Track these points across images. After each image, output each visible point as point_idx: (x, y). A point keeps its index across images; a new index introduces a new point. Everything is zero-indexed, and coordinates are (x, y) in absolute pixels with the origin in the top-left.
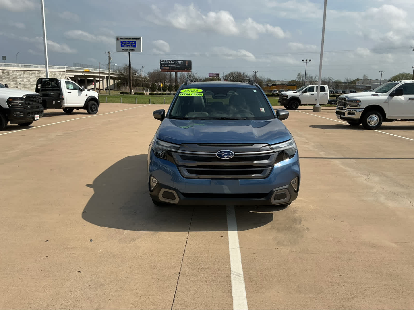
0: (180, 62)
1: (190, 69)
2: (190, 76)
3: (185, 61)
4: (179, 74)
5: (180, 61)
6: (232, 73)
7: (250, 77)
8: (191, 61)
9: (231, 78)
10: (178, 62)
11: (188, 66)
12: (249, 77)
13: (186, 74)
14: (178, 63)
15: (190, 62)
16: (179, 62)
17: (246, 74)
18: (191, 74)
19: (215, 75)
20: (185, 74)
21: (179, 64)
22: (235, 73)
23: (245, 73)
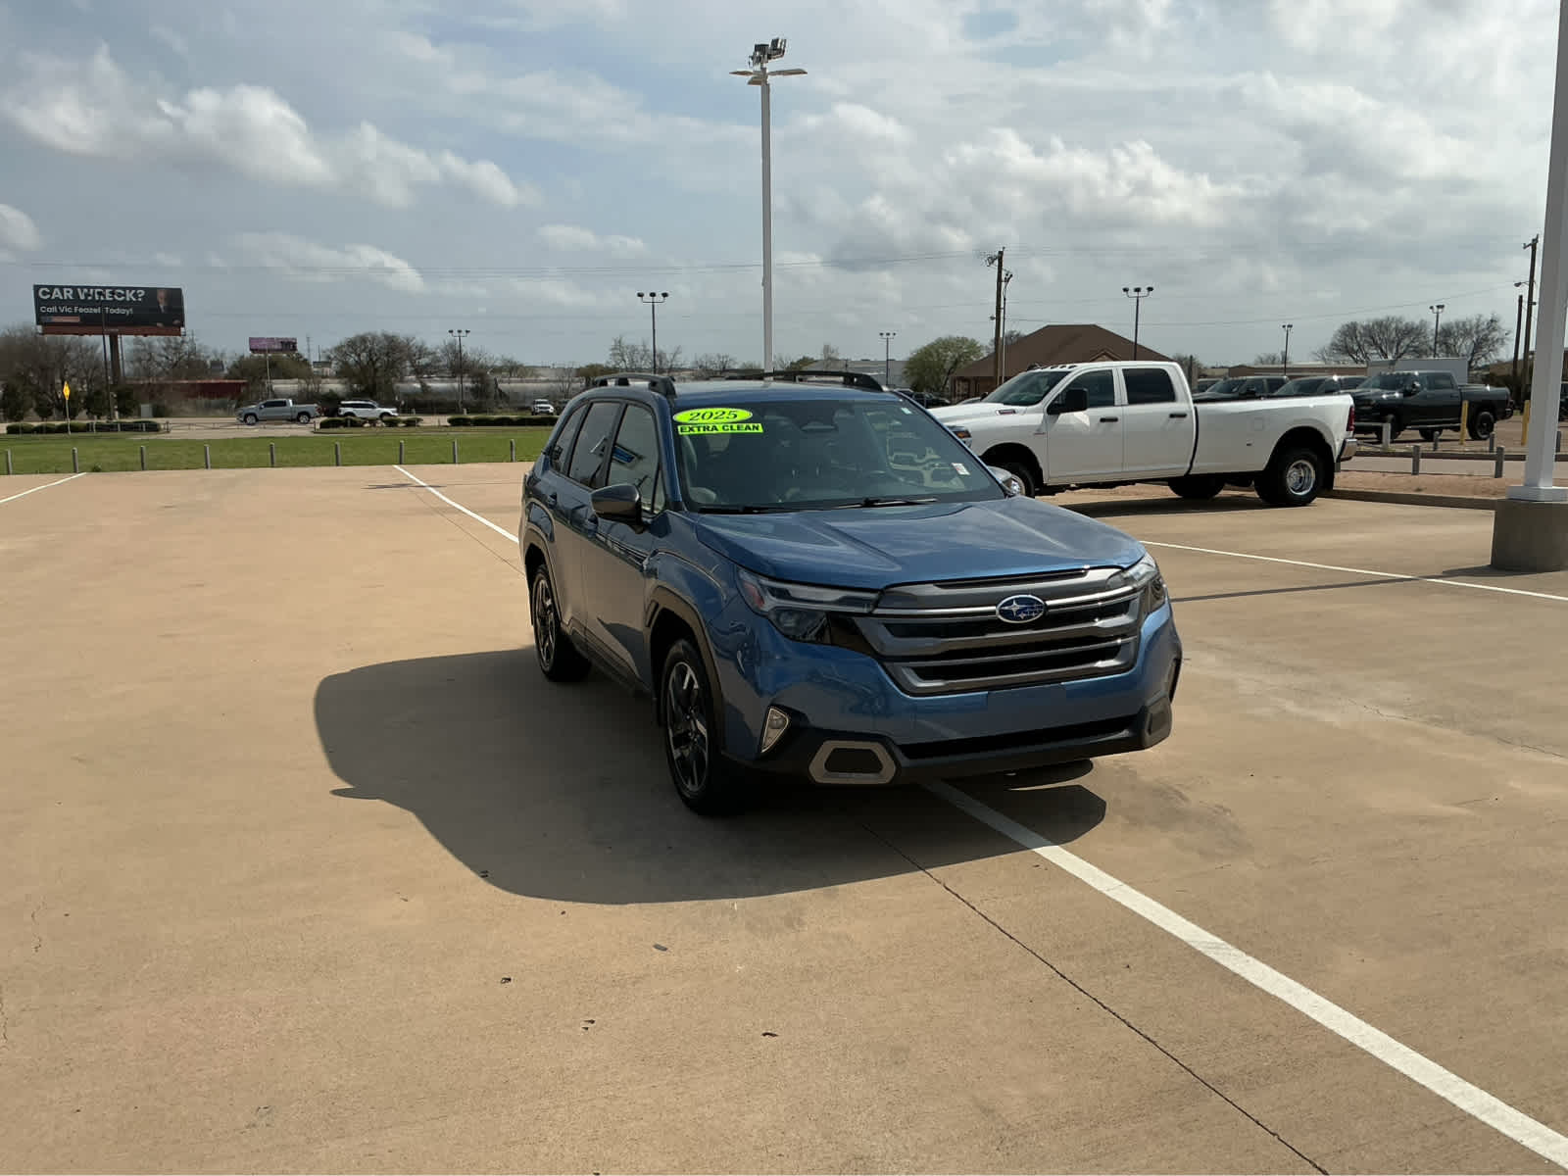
0: (130, 296)
1: (176, 322)
2: (177, 349)
3: (151, 293)
4: (127, 342)
5: (131, 289)
6: (363, 339)
7: (434, 353)
8: (179, 291)
9: (359, 355)
10: (120, 295)
11: (168, 308)
12: (430, 354)
13: (157, 342)
14: (122, 298)
15: (175, 297)
16: (125, 295)
17: (418, 341)
18: (183, 342)
19: (277, 346)
20: (156, 344)
21: (124, 304)
22: (374, 338)
23: (414, 338)
